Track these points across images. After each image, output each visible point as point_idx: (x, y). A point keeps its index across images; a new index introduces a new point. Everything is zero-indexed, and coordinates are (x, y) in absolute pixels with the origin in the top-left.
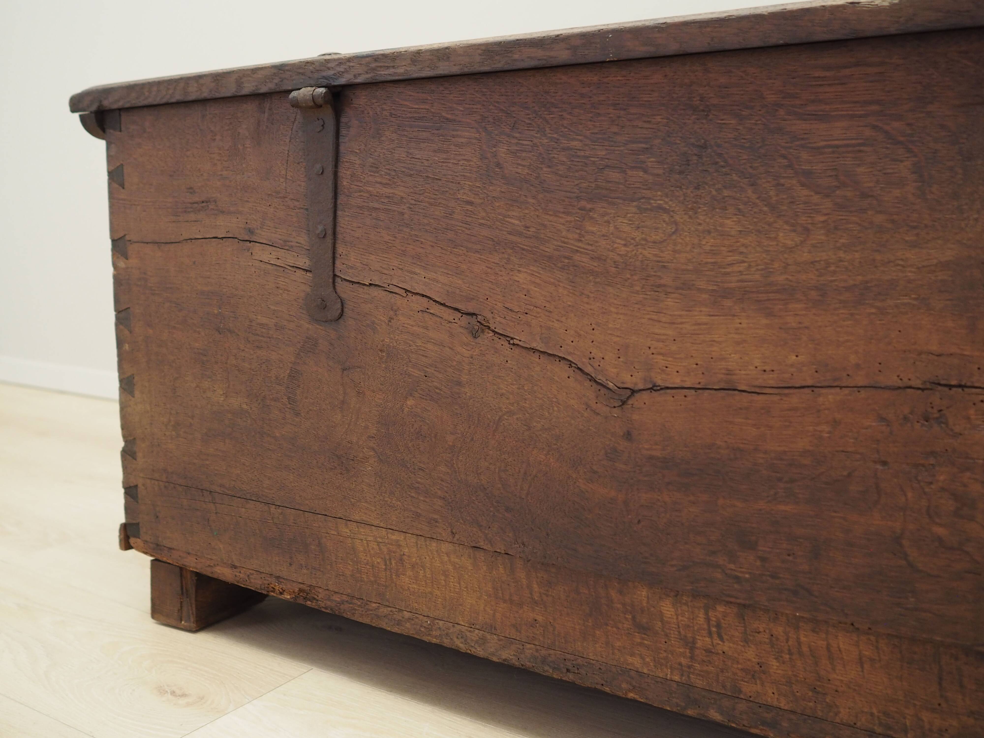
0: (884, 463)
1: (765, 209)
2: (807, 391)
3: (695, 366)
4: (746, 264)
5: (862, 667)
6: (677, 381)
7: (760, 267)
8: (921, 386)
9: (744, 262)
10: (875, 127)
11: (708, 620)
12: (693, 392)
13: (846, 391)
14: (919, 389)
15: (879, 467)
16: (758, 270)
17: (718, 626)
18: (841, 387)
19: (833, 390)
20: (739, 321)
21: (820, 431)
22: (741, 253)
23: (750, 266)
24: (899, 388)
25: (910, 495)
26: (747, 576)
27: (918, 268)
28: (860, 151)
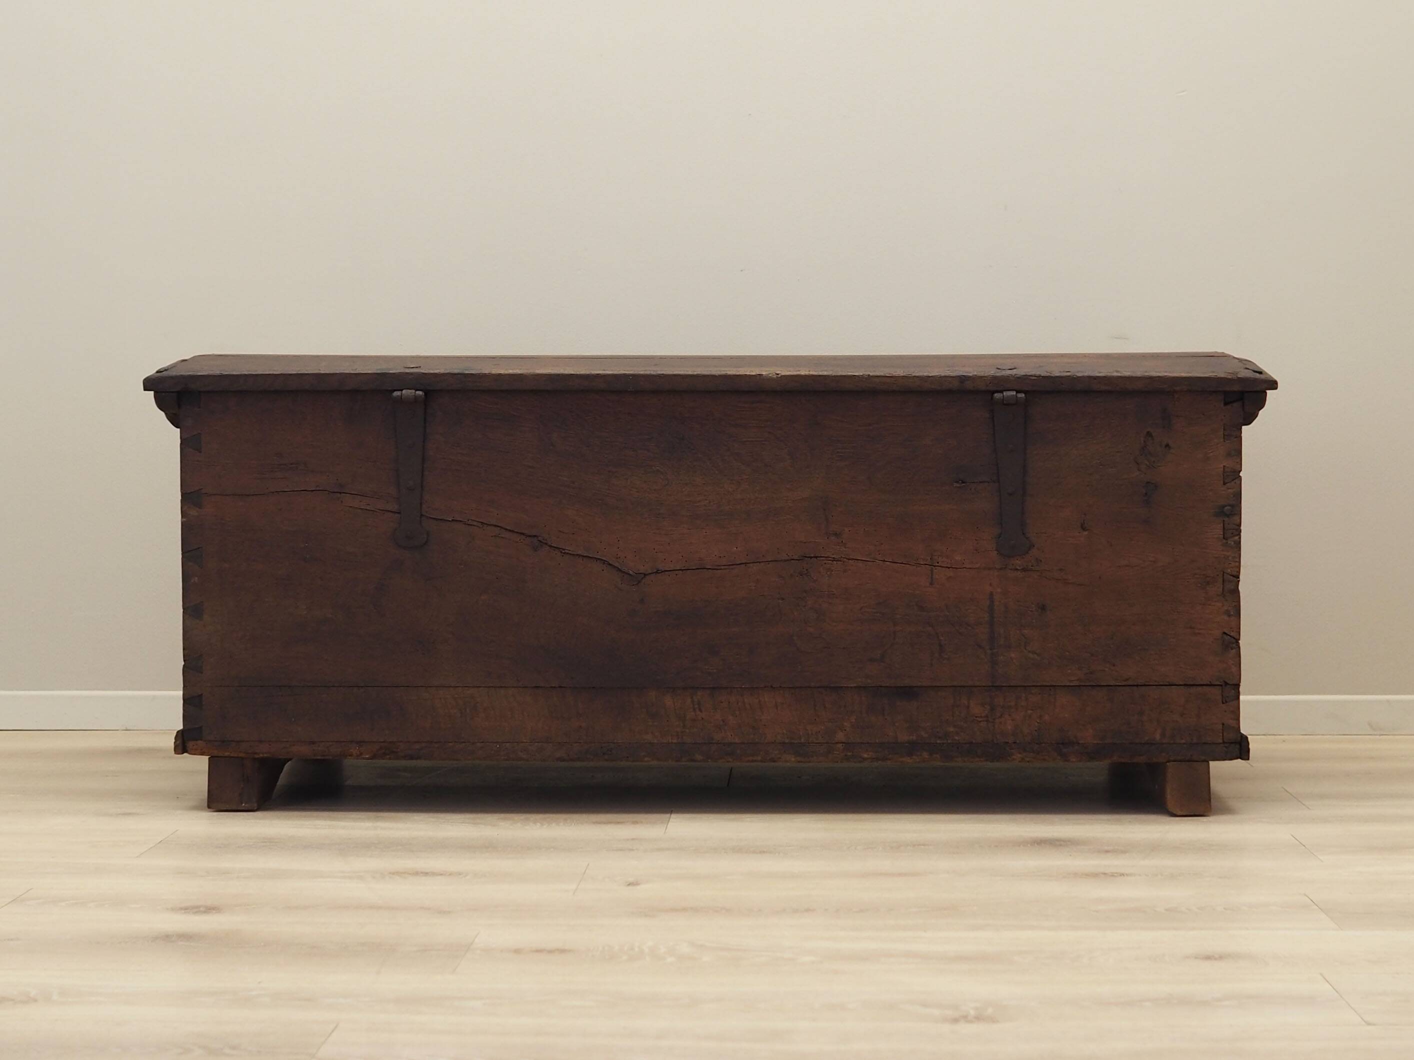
0: (783, 599)
1: (717, 472)
2: (743, 566)
3: (681, 557)
4: (708, 501)
5: (777, 709)
6: (672, 567)
7: (715, 502)
8: (798, 559)
9: (706, 500)
10: (769, 433)
11: (693, 701)
12: (681, 572)
13: (762, 564)
14: (797, 560)
15: (780, 601)
16: (714, 504)
17: (699, 704)
18: (760, 562)
19: (755, 564)
20: (705, 531)
21: (750, 586)
22: (705, 496)
23: (710, 502)
24: (788, 560)
25: (795, 614)
26: (715, 671)
27: (793, 501)
28: (764, 444)
